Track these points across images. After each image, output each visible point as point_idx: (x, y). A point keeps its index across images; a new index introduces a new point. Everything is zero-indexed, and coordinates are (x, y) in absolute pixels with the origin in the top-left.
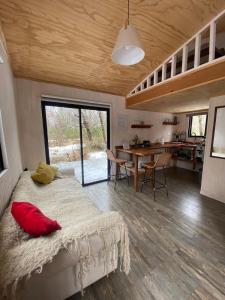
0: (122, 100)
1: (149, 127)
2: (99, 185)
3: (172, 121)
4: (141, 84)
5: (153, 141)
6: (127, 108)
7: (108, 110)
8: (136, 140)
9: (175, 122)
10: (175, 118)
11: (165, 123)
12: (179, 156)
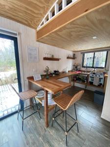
0: (33, 32)
1: (58, 60)
2: (8, 119)
3: (72, 56)
4: (49, 13)
5: (60, 71)
6: (38, 41)
7: (15, 40)
8: (47, 71)
9: (74, 58)
10: (74, 55)
11: (68, 58)
12: (77, 80)
